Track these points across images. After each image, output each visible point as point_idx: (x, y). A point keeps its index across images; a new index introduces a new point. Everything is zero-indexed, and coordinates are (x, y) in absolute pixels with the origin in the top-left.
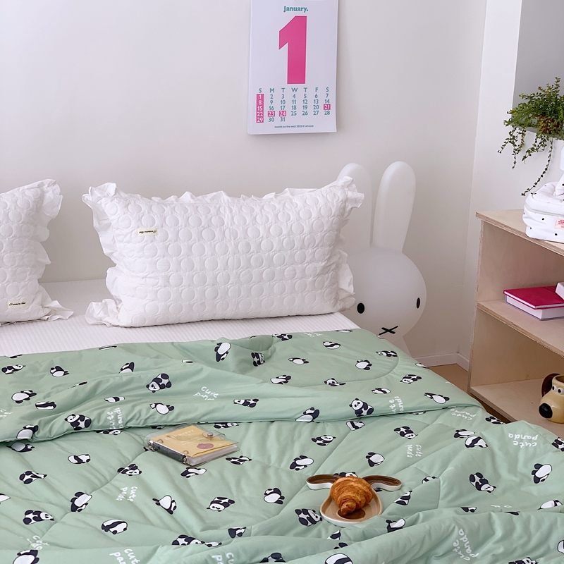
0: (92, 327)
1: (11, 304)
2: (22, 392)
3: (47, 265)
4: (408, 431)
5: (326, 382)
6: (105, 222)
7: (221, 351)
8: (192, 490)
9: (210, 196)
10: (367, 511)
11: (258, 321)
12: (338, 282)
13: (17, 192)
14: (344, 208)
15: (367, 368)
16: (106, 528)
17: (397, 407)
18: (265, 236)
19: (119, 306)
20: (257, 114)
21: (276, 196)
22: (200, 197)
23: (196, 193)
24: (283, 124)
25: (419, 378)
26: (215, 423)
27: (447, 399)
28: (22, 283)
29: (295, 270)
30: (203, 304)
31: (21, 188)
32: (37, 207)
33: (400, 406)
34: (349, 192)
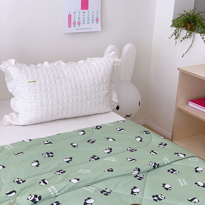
0: (6, 126)
9: (56, 63)
12: (111, 98)
14: (114, 66)
15: (141, 141)
19: (18, 116)
21: (84, 62)
22: (52, 64)
23: (50, 62)
24: (79, 28)
29: (96, 95)
30: (58, 113)
33: (168, 161)
34: (115, 59)
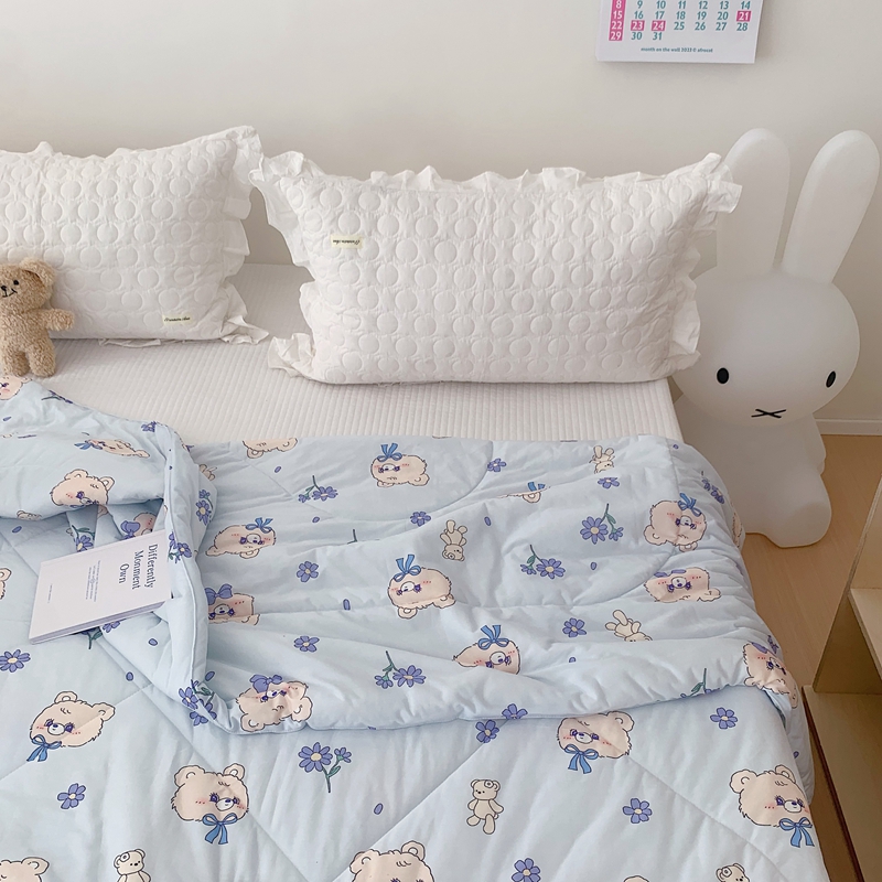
6: (289, 216)
20: (612, 25)
23: (443, 173)
24: (657, 44)
28: (185, 290)
29: (588, 319)
30: (431, 362)
32: (223, 172)
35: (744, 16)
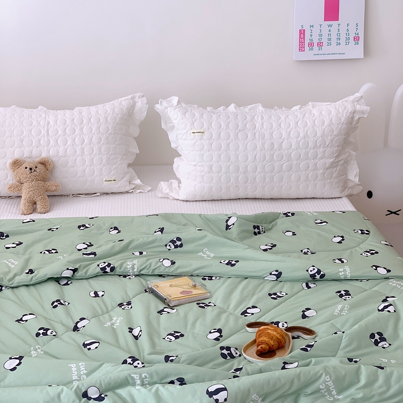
0: (160, 199)
1: (106, 181)
2: (84, 243)
3: (137, 154)
4: (347, 293)
5: (302, 251)
6: (171, 125)
7: (229, 223)
8: (159, 324)
9: (249, 107)
10: (278, 353)
11: (282, 201)
12: (346, 174)
13: (116, 102)
14: (353, 118)
15: (340, 242)
16: (85, 345)
17: (345, 275)
18: (285, 138)
19: (180, 185)
20: (300, 45)
21: (300, 109)
22: (241, 108)
23: (239, 105)
24: (320, 52)
25: (377, 253)
26: (204, 276)
27: (389, 271)
28: (114, 166)
29: (308, 164)
30: (237, 186)
31: (120, 99)
32: (130, 113)
33: (348, 274)
34: (358, 106)
35: (356, 39)
